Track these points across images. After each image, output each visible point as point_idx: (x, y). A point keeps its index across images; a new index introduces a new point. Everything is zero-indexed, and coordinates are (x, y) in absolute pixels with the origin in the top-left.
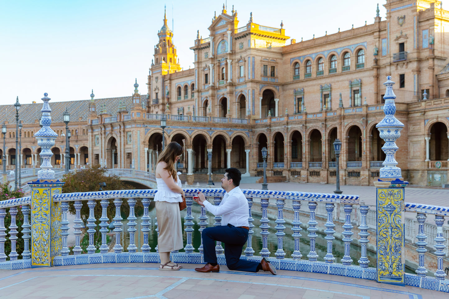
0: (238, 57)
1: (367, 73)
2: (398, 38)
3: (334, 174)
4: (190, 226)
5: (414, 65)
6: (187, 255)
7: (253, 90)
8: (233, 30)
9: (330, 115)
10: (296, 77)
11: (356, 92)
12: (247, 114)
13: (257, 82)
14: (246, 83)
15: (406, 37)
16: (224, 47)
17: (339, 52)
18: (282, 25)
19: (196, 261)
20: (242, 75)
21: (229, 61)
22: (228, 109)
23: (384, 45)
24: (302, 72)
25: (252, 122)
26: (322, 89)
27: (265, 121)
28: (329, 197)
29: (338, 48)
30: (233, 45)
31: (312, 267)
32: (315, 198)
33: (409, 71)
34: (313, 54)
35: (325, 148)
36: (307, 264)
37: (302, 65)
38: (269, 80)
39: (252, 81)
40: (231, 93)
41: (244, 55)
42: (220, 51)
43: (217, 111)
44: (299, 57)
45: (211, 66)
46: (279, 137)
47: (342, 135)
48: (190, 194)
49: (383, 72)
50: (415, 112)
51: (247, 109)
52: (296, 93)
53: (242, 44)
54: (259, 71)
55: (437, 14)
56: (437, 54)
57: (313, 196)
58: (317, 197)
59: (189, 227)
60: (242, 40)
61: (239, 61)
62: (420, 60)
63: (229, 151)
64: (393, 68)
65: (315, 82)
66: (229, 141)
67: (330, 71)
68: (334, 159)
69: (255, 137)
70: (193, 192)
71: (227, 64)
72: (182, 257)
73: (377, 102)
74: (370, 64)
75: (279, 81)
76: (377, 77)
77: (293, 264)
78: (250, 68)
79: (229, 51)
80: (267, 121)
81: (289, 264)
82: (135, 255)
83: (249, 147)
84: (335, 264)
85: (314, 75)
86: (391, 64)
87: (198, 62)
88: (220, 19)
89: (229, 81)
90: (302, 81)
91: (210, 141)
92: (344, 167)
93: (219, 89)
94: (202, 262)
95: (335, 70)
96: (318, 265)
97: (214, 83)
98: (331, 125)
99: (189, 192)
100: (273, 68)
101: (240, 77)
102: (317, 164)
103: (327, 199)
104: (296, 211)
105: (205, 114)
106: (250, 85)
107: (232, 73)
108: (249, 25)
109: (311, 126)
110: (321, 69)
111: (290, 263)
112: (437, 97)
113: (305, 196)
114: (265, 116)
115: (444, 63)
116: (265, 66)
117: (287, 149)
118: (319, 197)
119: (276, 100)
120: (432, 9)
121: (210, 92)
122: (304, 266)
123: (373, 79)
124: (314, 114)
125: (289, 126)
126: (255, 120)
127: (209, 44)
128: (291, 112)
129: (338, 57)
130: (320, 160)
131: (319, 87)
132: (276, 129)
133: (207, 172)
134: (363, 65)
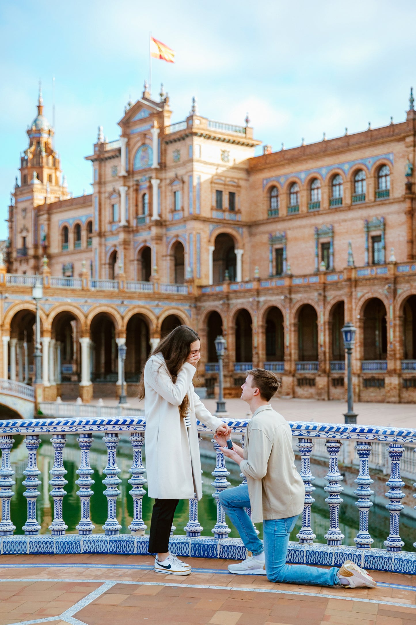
0: (171, 174)
1: (395, 207)
4: (113, 486)
6: (108, 538)
7: (198, 235)
8: (162, 128)
9: (333, 278)
10: (273, 212)
11: (376, 239)
12: (188, 276)
13: (205, 220)
14: (185, 220)
16: (146, 158)
17: (347, 169)
18: (247, 121)
19: (126, 550)
20: (179, 207)
21: (155, 183)
22: (154, 267)
24: (283, 203)
25: (196, 292)
26: (318, 233)
27: (218, 289)
28: (362, 431)
29: (346, 163)
30: (162, 153)
31: (334, 557)
32: (339, 434)
34: (301, 172)
35: (324, 337)
36: (325, 551)
37: (283, 189)
38: (227, 216)
39: (197, 218)
40: (159, 238)
41: (181, 171)
42: (138, 164)
43: (134, 268)
44: (279, 177)
45: (123, 190)
46: (243, 318)
48: (114, 427)
51: (188, 269)
52: (273, 240)
53: (178, 151)
54: (209, 200)
57: (334, 430)
58: (341, 430)
59: (112, 488)
60: (178, 145)
61: (172, 182)
63: (155, 342)
65: (304, 221)
66: (156, 325)
67: (331, 203)
68: (339, 357)
69: (202, 317)
70: (120, 423)
71: (150, 187)
72: (100, 543)
73: (412, 257)
74: (400, 191)
75: (242, 218)
76: (412, 214)
77: (300, 552)
78: (192, 195)
79: (155, 165)
80: (224, 288)
81: (293, 552)
82: (11, 540)
84: (373, 551)
85: (304, 209)
87: (100, 183)
88: (138, 106)
89: (155, 217)
90: (283, 220)
91: (121, 325)
92: (358, 371)
93: (137, 231)
94: (135, 552)
95: (340, 201)
96: (344, 552)
97: (128, 221)
98: (333, 296)
99: (112, 423)
100: (232, 195)
101: (174, 211)
102: (310, 365)
103: (358, 435)
104: (305, 457)
105: (112, 276)
106: (192, 224)
107: (160, 204)
108: (190, 119)
109: (300, 299)
110: (315, 198)
111: (295, 549)
113: (320, 430)
114: (219, 279)
116: (219, 193)
117: (259, 339)
118: (345, 432)
119: (239, 252)
121: (122, 236)
122: (319, 554)
123: (404, 218)
124: (305, 276)
125: (262, 299)
126: (200, 287)
127: (119, 150)
128: (265, 274)
129: (344, 179)
130: (315, 357)
131: (312, 231)
132: (238, 303)
133: (117, 380)
134: (387, 193)
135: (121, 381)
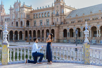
0: (21, 12)
1: (50, 18)
2: (57, 11)
3: (43, 40)
5: (60, 17)
7: (24, 20)
8: (19, 6)
9: (42, 27)
10: (34, 18)
11: (48, 22)
12: (23, 26)
13: (25, 19)
14: (23, 18)
15: (58, 10)
16: (17, 10)
17: (44, 13)
18: (31, 6)
21: (18, 13)
22: (18, 24)
23: (54, 12)
24: (36, 17)
25: (24, 28)
26: (40, 21)
27: (27, 28)
29: (44, 12)
30: (19, 9)
33: (59, 18)
34: (38, 13)
35: (41, 34)
37: (36, 15)
38: (28, 18)
39: (24, 18)
40: (19, 21)
41: (22, 12)
42: (16, 11)
43: (15, 25)
44: (35, 13)
45: (14, 14)
46: (30, 31)
47: (45, 31)
49: (53, 18)
50: (60, 27)
51: (23, 25)
52: (34, 21)
53: (22, 9)
54: (26, 16)
55: (65, 6)
56: (65, 14)
61: (21, 13)
62: (61, 16)
63: (18, 34)
64: (56, 17)
65: (38, 19)
66: (19, 32)
67: (42, 17)
68: (43, 37)
69: (25, 31)
71: (18, 14)
73: (52, 24)
74: (51, 16)
75: (30, 18)
76: (52, 19)
78: (24, 15)
79: (18, 11)
80: (28, 28)
83: (23, 34)
85: (38, 18)
86: (55, 16)
87: (11, 13)
88: (16, 3)
89: (18, 18)
90: (36, 19)
91: (14, 32)
92: (45, 38)
93: (16, 20)
95: (43, 17)
97: (15, 18)
98: (42, 29)
100: (29, 15)
101: (21, 17)
102: (39, 38)
105: (12, 25)
106: (23, 19)
107: (19, 16)
108: (23, 5)
109: (38, 29)
110: (40, 16)
112: (64, 24)
114: (27, 26)
115: (66, 17)
116: (27, 15)
117: (32, 34)
119: (30, 23)
120: (64, 5)
121: (14, 20)
123: (51, 19)
124: (38, 26)
125: (33, 29)
126: (25, 27)
127: (13, 9)
128: (33, 26)
129: (44, 14)
130: (40, 37)
131: (39, 20)
132: (30, 30)
133: (13, 39)
134: (49, 16)
135: (14, 40)
